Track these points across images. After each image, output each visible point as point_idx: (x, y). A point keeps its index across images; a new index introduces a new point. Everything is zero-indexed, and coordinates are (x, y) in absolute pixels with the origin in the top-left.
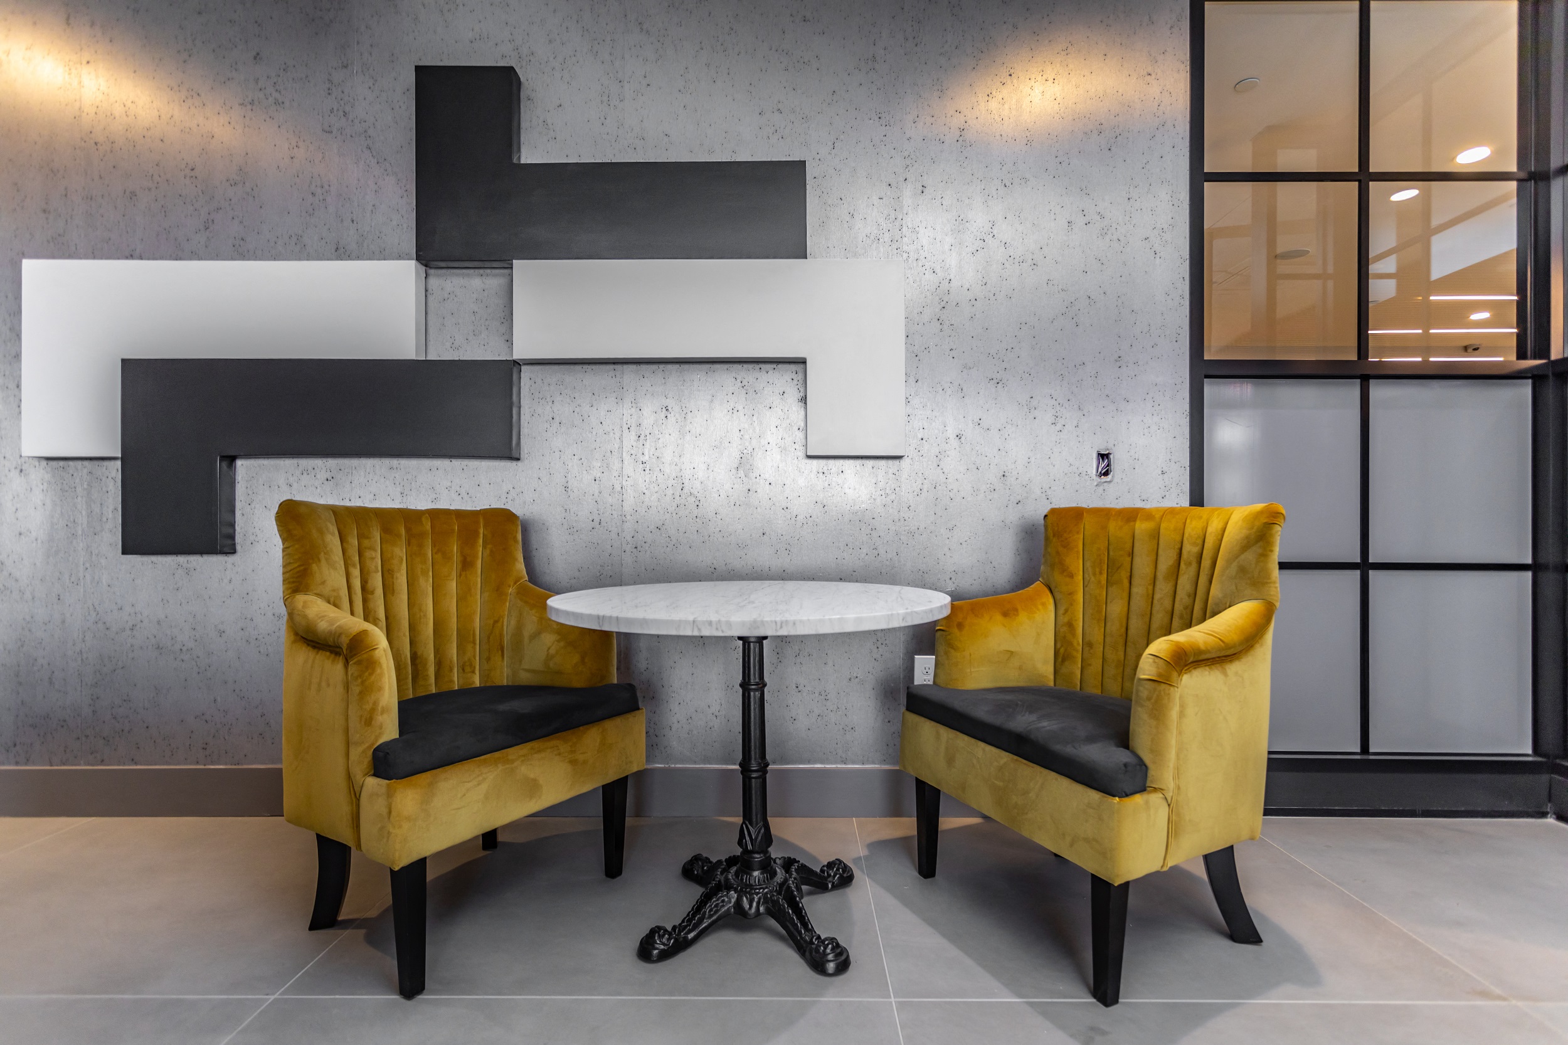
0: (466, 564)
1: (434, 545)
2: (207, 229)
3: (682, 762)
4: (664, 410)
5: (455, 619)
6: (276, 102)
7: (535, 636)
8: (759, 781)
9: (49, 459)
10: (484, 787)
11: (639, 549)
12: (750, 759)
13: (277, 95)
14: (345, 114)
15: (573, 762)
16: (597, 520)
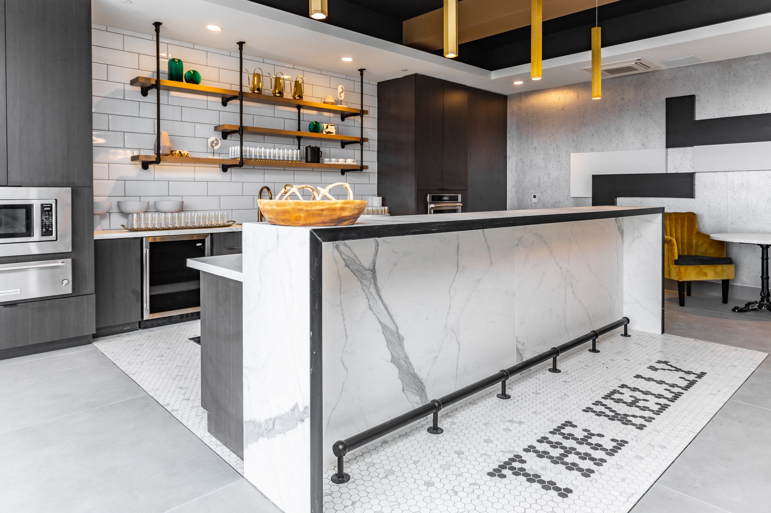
0: (682, 226)
1: (675, 221)
2: (610, 142)
3: (747, 284)
4: (742, 184)
5: (680, 239)
6: (627, 110)
7: (702, 244)
8: (766, 281)
9: (574, 197)
10: (696, 271)
11: (733, 223)
12: (764, 275)
13: (627, 108)
14: (645, 110)
15: (715, 272)
16: (719, 215)
